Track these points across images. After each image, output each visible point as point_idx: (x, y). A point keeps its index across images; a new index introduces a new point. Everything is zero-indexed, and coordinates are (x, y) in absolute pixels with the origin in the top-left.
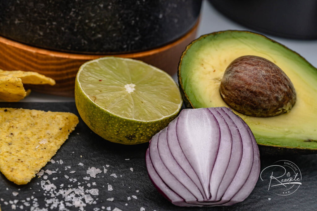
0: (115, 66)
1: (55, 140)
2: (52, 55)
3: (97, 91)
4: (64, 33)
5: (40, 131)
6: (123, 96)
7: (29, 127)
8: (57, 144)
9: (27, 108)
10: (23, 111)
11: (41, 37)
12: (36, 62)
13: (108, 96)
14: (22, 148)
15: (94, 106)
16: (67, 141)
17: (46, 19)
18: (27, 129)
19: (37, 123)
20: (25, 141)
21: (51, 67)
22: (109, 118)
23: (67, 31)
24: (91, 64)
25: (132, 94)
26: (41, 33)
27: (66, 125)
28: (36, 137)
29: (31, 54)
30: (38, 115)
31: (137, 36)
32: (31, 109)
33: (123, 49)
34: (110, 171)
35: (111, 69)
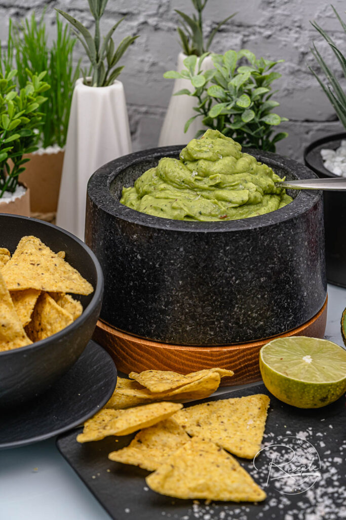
0: (285, 344)
1: (258, 419)
2: (225, 349)
3: (284, 368)
4: (232, 328)
5: (243, 414)
6: (306, 367)
7: (232, 414)
8: (262, 421)
9: (224, 399)
10: (222, 402)
11: (213, 336)
12: (211, 360)
13: (295, 369)
14: (237, 431)
15: (289, 380)
16: (268, 417)
17: (215, 320)
18: (232, 416)
19: (237, 409)
20: (236, 425)
21: (225, 361)
22: (304, 386)
23: (234, 325)
24: (266, 348)
25: (312, 363)
26: (212, 333)
27: (262, 404)
28: (242, 420)
29: (206, 354)
30: (235, 402)
31: (290, 316)
32: (228, 398)
33: (281, 330)
34: (315, 432)
35: (285, 348)
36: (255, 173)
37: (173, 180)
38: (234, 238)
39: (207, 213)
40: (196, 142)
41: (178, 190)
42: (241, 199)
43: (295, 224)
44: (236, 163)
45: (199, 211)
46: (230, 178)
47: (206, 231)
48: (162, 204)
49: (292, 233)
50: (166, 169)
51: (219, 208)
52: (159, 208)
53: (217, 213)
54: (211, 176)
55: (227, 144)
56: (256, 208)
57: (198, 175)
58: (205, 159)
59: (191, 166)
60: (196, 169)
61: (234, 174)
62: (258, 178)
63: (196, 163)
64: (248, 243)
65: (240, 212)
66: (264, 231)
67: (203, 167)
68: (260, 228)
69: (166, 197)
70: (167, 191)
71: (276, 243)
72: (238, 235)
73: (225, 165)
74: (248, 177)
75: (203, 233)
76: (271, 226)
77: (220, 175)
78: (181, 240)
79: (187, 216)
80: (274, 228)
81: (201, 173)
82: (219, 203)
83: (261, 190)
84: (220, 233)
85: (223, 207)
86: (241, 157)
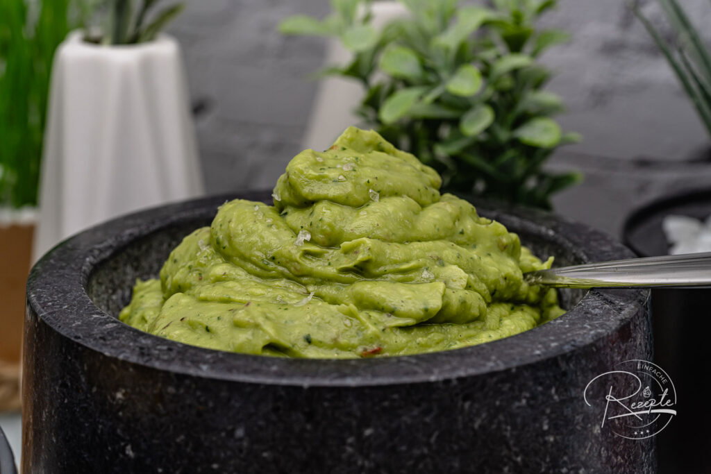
36: (471, 243)
37: (247, 255)
38: (386, 404)
39: (328, 340)
40: (311, 158)
41: (258, 280)
42: (422, 307)
43: (565, 374)
44: (416, 213)
45: (305, 333)
46: (396, 252)
47: (306, 383)
48: (210, 314)
49: (556, 397)
50: (232, 225)
51: (362, 328)
52: (200, 324)
53: (355, 341)
54: (345, 244)
55: (398, 166)
56: (464, 334)
57: (312, 242)
58: (333, 201)
59: (295, 218)
60: (306, 226)
61: (410, 240)
62: (475, 257)
63: (309, 211)
64: (427, 419)
65: (420, 339)
66: (471, 387)
67: (327, 220)
68: (460, 379)
69: (225, 297)
70: (230, 284)
71: (507, 424)
72: (396, 396)
73: (385, 218)
74: (448, 251)
75: (298, 389)
76: (492, 374)
77: (368, 242)
78: (237, 405)
79: (271, 346)
80: (503, 381)
81: (320, 237)
82: (363, 316)
83: (484, 287)
84: (347, 389)
85: (372, 324)
86: (434, 202)
